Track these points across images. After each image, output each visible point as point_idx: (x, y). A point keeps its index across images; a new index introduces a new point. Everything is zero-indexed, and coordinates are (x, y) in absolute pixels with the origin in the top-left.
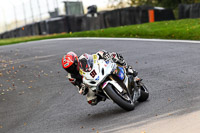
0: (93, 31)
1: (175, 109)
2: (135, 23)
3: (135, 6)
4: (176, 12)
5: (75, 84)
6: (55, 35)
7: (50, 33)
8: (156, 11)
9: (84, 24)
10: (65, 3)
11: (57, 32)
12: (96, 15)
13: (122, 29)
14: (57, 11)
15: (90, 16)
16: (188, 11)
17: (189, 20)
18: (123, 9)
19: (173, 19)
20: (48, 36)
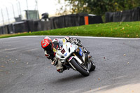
0: (46, 31)
1: (103, 85)
2: (75, 25)
3: (75, 13)
4: (103, 18)
5: (49, 58)
6: (19, 34)
7: (16, 32)
8: (90, 17)
9: (40, 26)
10: (26, 11)
11: (20, 32)
12: (48, 20)
13: (66, 29)
14: (20, 17)
15: (43, 20)
16: (112, 17)
17: (113, 23)
18: (67, 16)
19: (102, 22)
20: (14, 34)
